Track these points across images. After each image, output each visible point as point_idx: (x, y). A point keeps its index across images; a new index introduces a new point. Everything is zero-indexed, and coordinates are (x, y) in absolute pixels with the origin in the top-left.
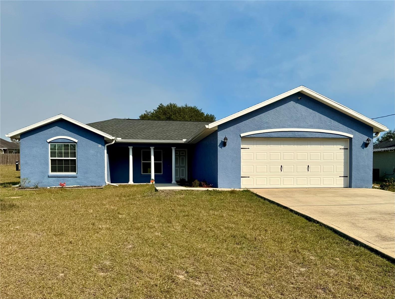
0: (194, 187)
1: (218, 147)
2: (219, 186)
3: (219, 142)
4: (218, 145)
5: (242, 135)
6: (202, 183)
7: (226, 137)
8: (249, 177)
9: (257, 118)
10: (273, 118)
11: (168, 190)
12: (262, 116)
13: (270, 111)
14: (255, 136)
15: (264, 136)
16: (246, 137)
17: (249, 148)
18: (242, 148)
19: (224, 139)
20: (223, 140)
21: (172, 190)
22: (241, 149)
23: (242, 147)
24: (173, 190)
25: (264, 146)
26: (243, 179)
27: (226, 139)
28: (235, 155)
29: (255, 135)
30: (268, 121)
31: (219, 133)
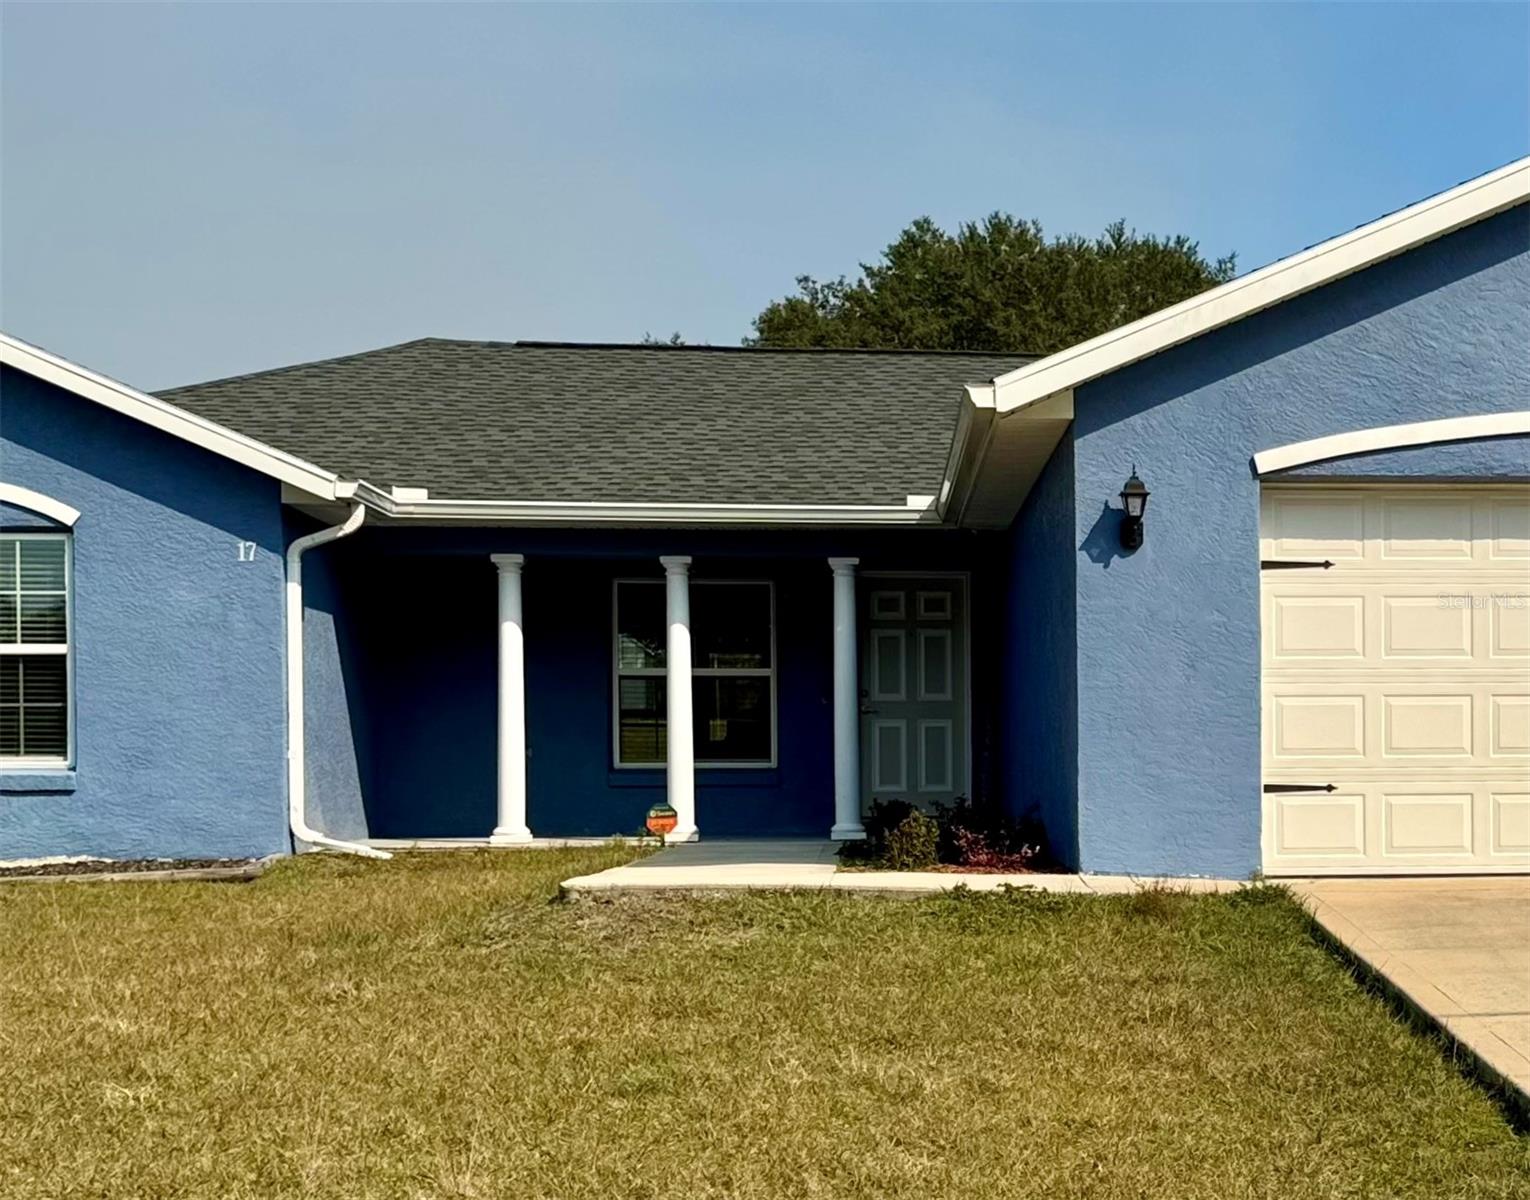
0: (892, 868)
1: (1082, 558)
2: (1084, 856)
3: (1085, 518)
4: (1080, 538)
5: (1269, 460)
6: (964, 836)
7: (1134, 477)
8: (1330, 788)
9: (1382, 329)
10: (1510, 328)
11: (648, 889)
12: (1428, 309)
13: (1490, 271)
14: (1368, 467)
15: (1443, 464)
16: (1299, 479)
17: (1327, 565)
18: (1267, 565)
19: (1125, 495)
20: (1117, 503)
21: (676, 890)
22: (1263, 573)
23: (1264, 557)
24: (689, 889)
25: (1450, 543)
26: (1281, 807)
27: (1135, 490)
28: (1216, 616)
29: (1369, 459)
30: (1468, 348)
31: (1085, 449)
